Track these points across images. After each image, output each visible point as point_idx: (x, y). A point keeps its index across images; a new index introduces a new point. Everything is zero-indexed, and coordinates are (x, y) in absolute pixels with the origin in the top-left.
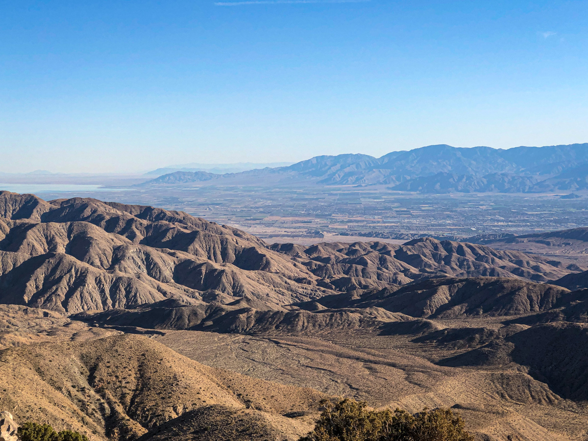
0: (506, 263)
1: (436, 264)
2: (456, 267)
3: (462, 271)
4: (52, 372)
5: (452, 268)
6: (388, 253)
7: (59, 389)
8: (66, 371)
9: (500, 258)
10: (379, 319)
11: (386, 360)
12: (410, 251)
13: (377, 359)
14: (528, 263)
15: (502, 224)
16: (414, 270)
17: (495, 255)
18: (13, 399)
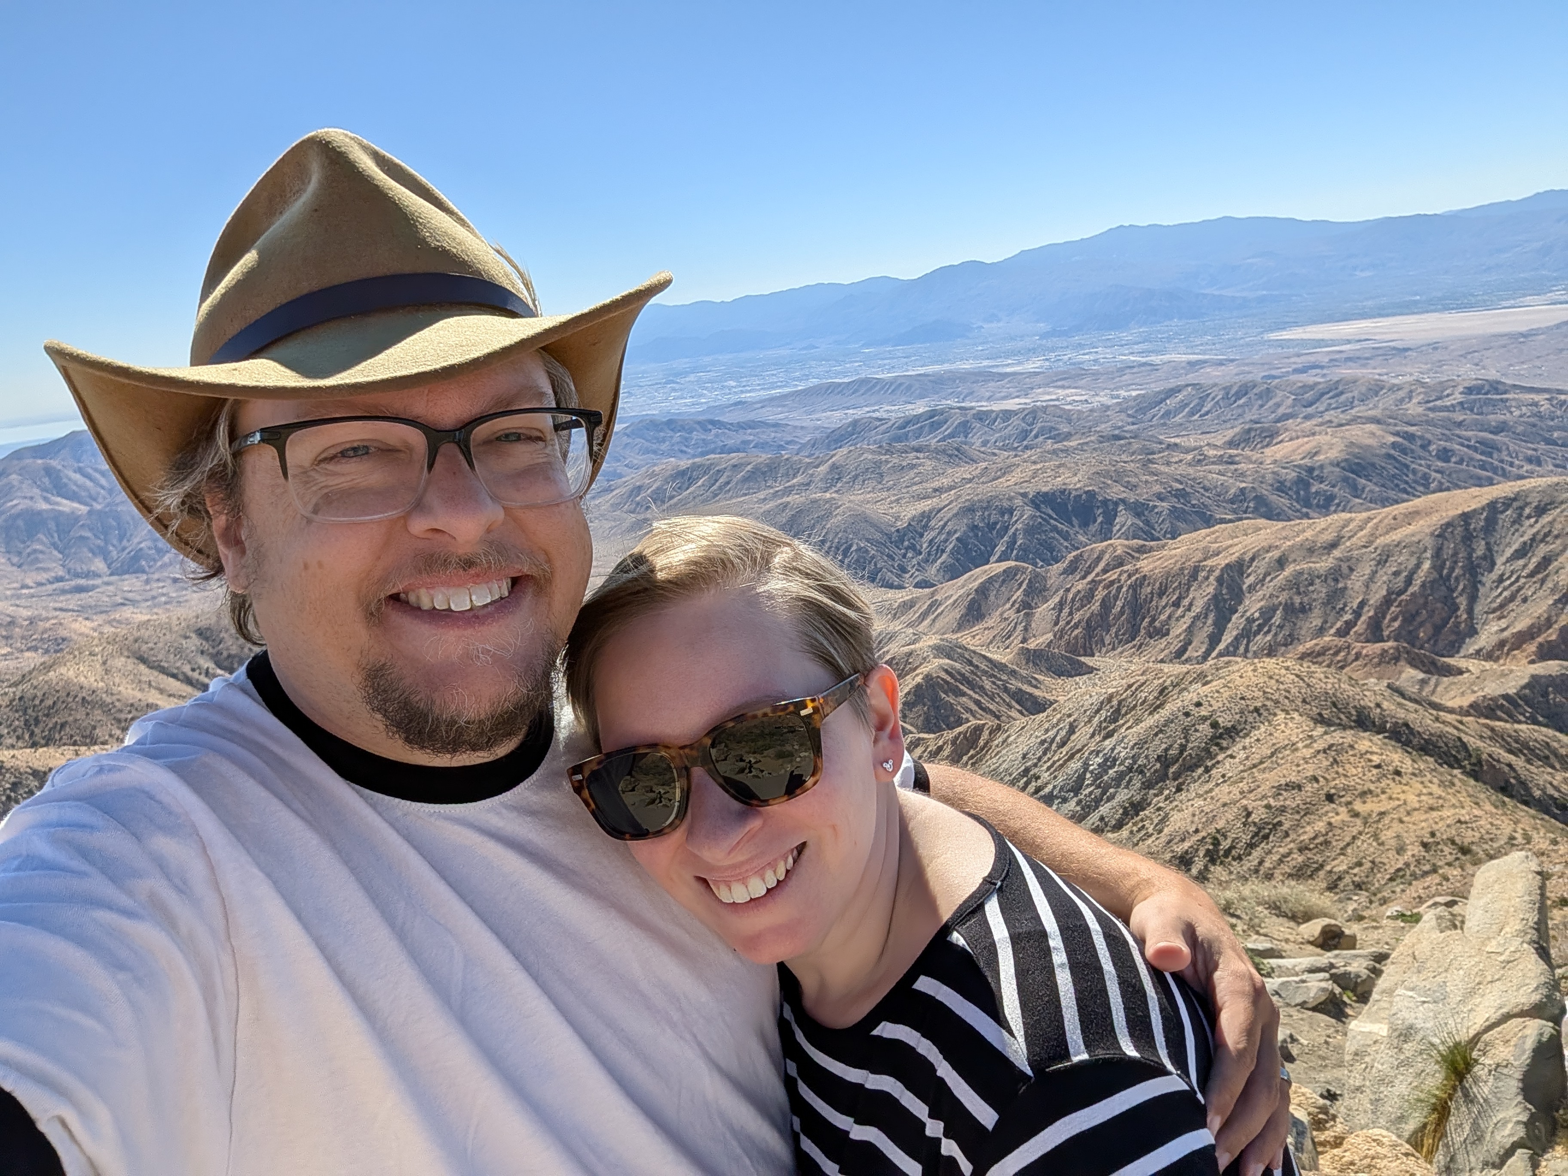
4: (160, 657)
7: (174, 676)
8: (179, 652)
17: (729, 429)
18: (109, 700)
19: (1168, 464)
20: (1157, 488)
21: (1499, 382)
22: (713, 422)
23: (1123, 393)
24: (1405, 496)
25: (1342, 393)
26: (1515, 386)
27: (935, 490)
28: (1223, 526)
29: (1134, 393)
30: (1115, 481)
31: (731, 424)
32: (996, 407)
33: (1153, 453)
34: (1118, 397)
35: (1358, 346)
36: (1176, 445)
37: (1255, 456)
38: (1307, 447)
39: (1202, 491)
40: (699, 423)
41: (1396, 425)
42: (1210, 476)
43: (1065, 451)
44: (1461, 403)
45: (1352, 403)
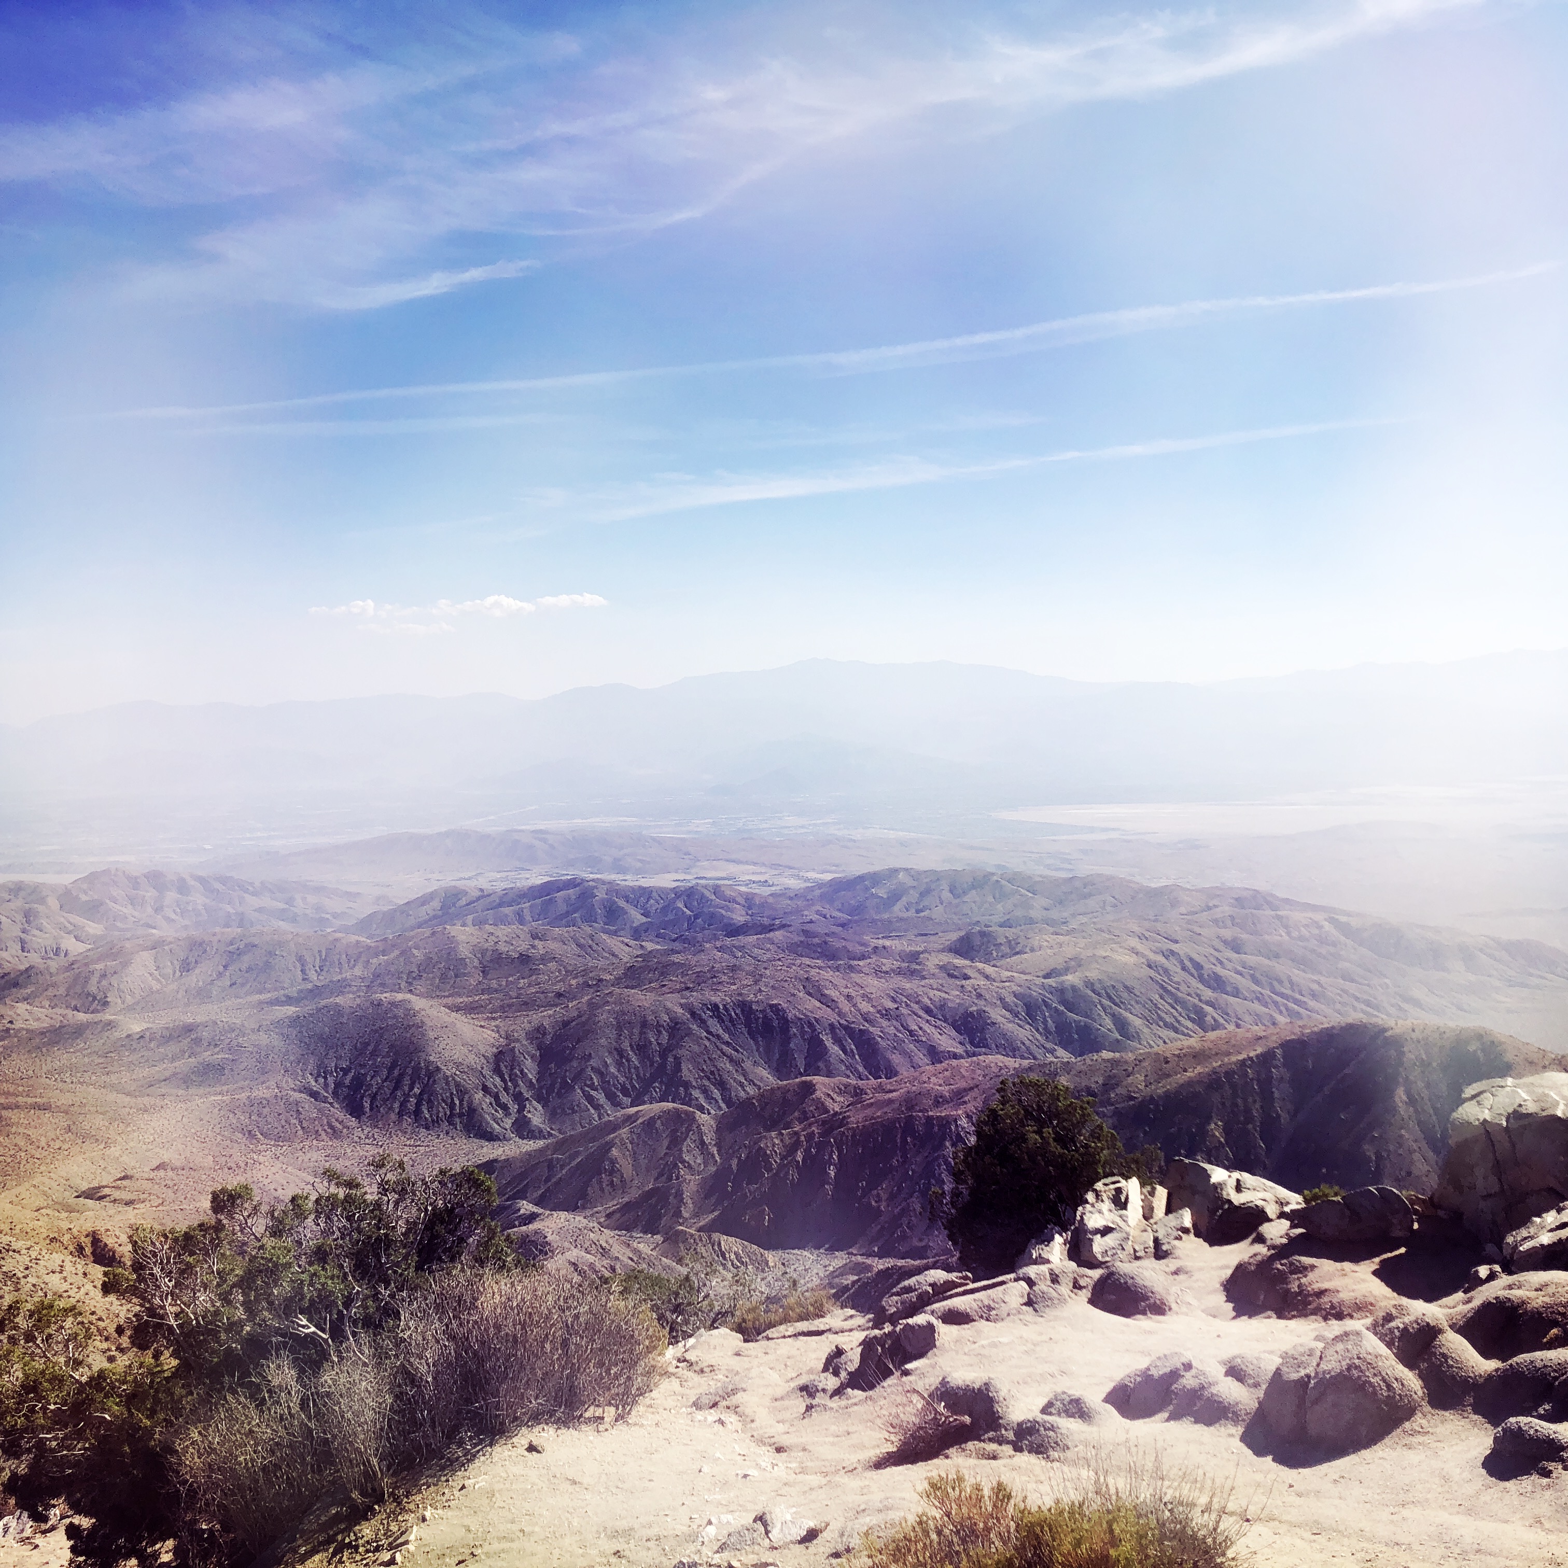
0: (266, 901)
1: (136, 914)
2: (173, 916)
3: (187, 922)
5: (169, 920)
6: (42, 901)
9: (254, 894)
10: (18, 1025)
11: (30, 1100)
12: (86, 893)
13: (12, 1100)
14: (304, 899)
15: (259, 834)
16: (94, 928)
17: (246, 891)
19: (879, 972)
20: (865, 1007)
21: (1272, 895)
22: (224, 880)
23: (812, 875)
24: (1173, 1034)
25: (1090, 895)
26: (1287, 901)
27: (559, 995)
28: (954, 1062)
29: (828, 877)
30: (810, 994)
31: (251, 884)
32: (645, 883)
33: (854, 959)
34: (807, 880)
35: (1104, 836)
36: (884, 947)
37: (989, 970)
38: (1052, 963)
39: (921, 1013)
40: (202, 880)
41: (1155, 941)
42: (932, 993)
43: (741, 948)
44: (1232, 918)
45: (1103, 908)
